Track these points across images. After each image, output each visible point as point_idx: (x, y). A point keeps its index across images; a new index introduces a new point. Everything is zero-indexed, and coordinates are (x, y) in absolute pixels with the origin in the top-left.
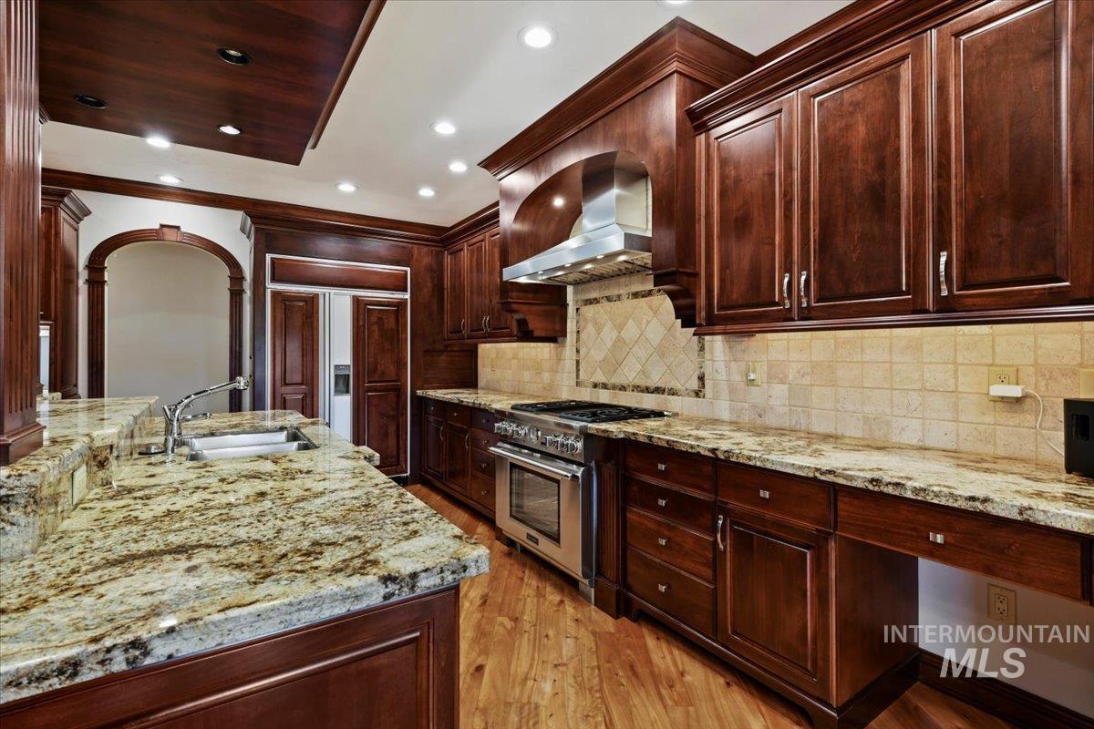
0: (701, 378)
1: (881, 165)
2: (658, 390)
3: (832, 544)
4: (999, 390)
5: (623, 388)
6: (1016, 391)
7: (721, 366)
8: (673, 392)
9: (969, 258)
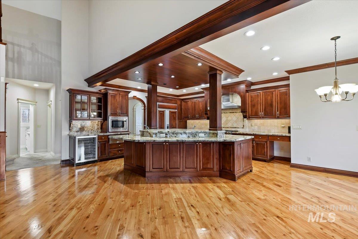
0: (243, 126)
1: (271, 102)
2: (235, 128)
3: (268, 142)
4: (282, 126)
5: (228, 128)
6: (284, 126)
7: (247, 124)
8: (238, 128)
9: (280, 112)
